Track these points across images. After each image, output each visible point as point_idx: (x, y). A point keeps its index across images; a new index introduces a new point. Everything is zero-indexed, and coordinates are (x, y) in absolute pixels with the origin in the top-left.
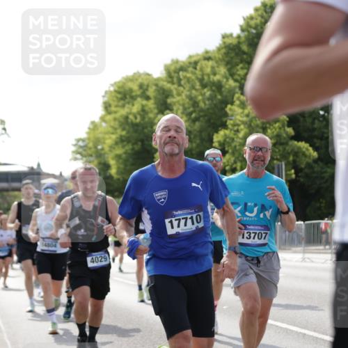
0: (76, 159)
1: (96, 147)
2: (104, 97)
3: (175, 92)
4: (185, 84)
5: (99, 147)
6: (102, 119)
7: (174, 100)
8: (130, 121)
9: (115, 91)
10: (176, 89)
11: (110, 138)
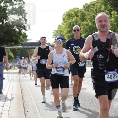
0: (54, 37)
1: (61, 33)
2: (63, 16)
3: (87, 14)
4: (90, 11)
5: (62, 33)
6: (63, 24)
7: (87, 17)
8: (71, 24)
9: (66, 15)
10: (87, 13)
11: (65, 30)
